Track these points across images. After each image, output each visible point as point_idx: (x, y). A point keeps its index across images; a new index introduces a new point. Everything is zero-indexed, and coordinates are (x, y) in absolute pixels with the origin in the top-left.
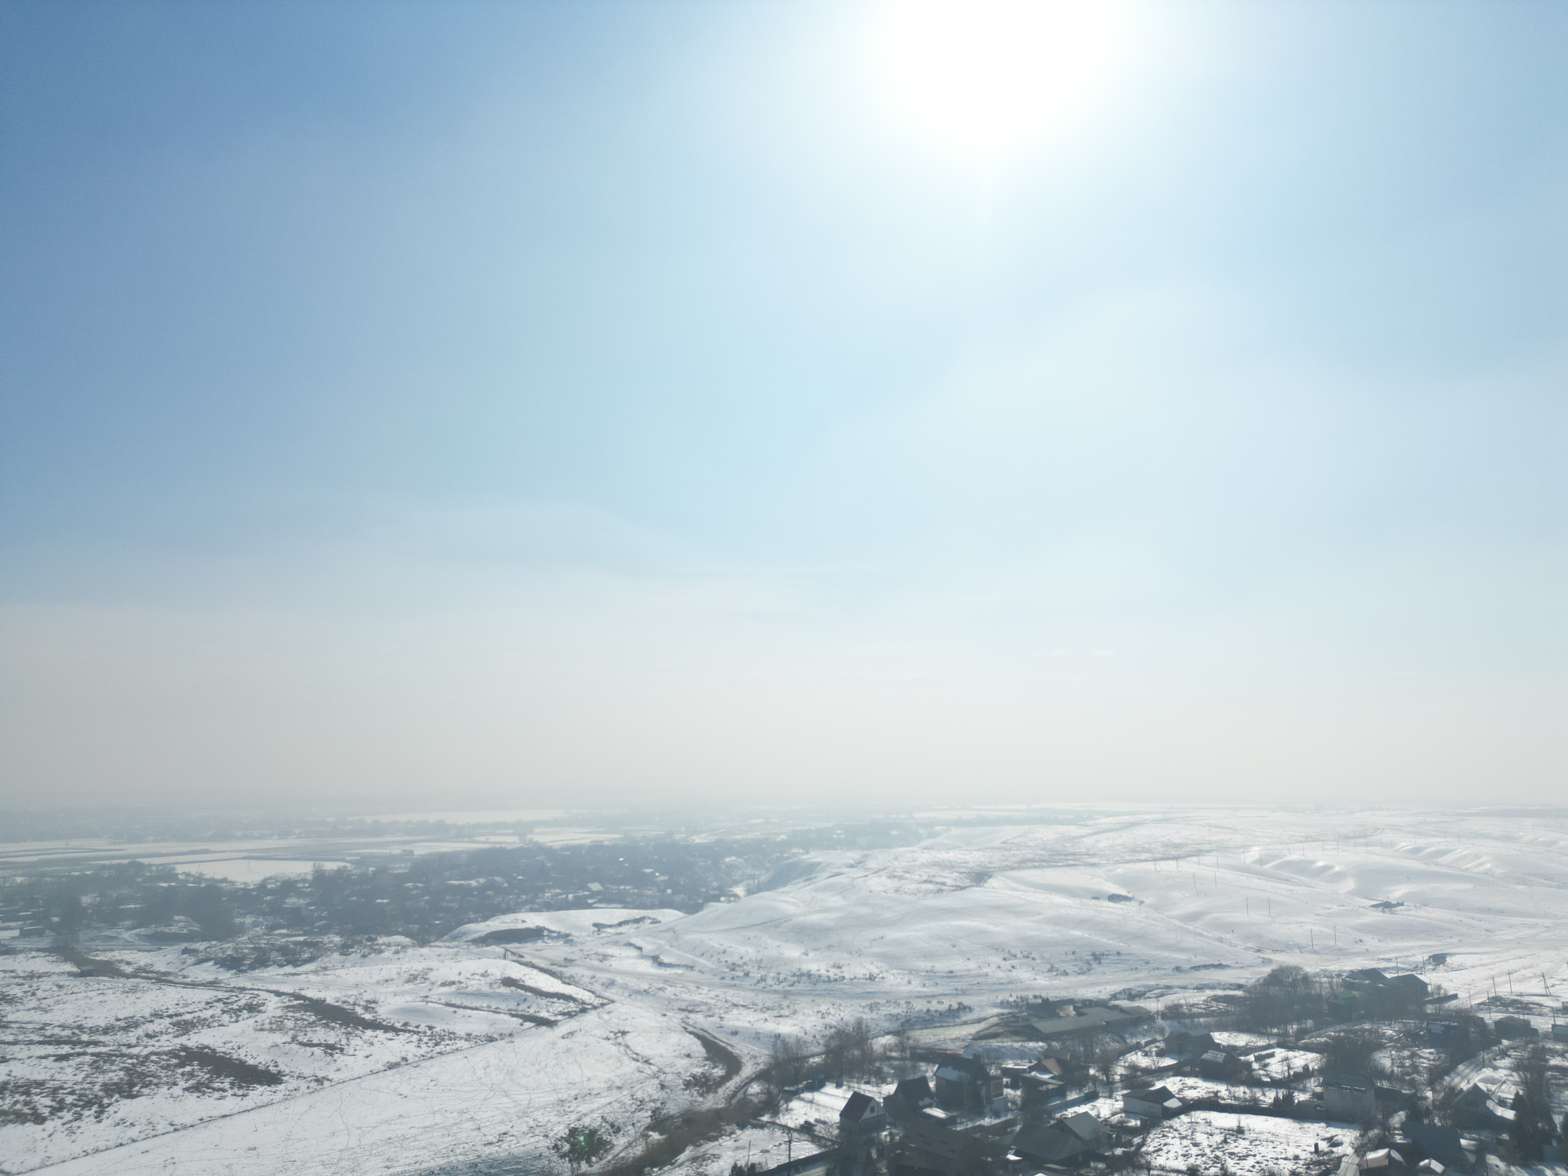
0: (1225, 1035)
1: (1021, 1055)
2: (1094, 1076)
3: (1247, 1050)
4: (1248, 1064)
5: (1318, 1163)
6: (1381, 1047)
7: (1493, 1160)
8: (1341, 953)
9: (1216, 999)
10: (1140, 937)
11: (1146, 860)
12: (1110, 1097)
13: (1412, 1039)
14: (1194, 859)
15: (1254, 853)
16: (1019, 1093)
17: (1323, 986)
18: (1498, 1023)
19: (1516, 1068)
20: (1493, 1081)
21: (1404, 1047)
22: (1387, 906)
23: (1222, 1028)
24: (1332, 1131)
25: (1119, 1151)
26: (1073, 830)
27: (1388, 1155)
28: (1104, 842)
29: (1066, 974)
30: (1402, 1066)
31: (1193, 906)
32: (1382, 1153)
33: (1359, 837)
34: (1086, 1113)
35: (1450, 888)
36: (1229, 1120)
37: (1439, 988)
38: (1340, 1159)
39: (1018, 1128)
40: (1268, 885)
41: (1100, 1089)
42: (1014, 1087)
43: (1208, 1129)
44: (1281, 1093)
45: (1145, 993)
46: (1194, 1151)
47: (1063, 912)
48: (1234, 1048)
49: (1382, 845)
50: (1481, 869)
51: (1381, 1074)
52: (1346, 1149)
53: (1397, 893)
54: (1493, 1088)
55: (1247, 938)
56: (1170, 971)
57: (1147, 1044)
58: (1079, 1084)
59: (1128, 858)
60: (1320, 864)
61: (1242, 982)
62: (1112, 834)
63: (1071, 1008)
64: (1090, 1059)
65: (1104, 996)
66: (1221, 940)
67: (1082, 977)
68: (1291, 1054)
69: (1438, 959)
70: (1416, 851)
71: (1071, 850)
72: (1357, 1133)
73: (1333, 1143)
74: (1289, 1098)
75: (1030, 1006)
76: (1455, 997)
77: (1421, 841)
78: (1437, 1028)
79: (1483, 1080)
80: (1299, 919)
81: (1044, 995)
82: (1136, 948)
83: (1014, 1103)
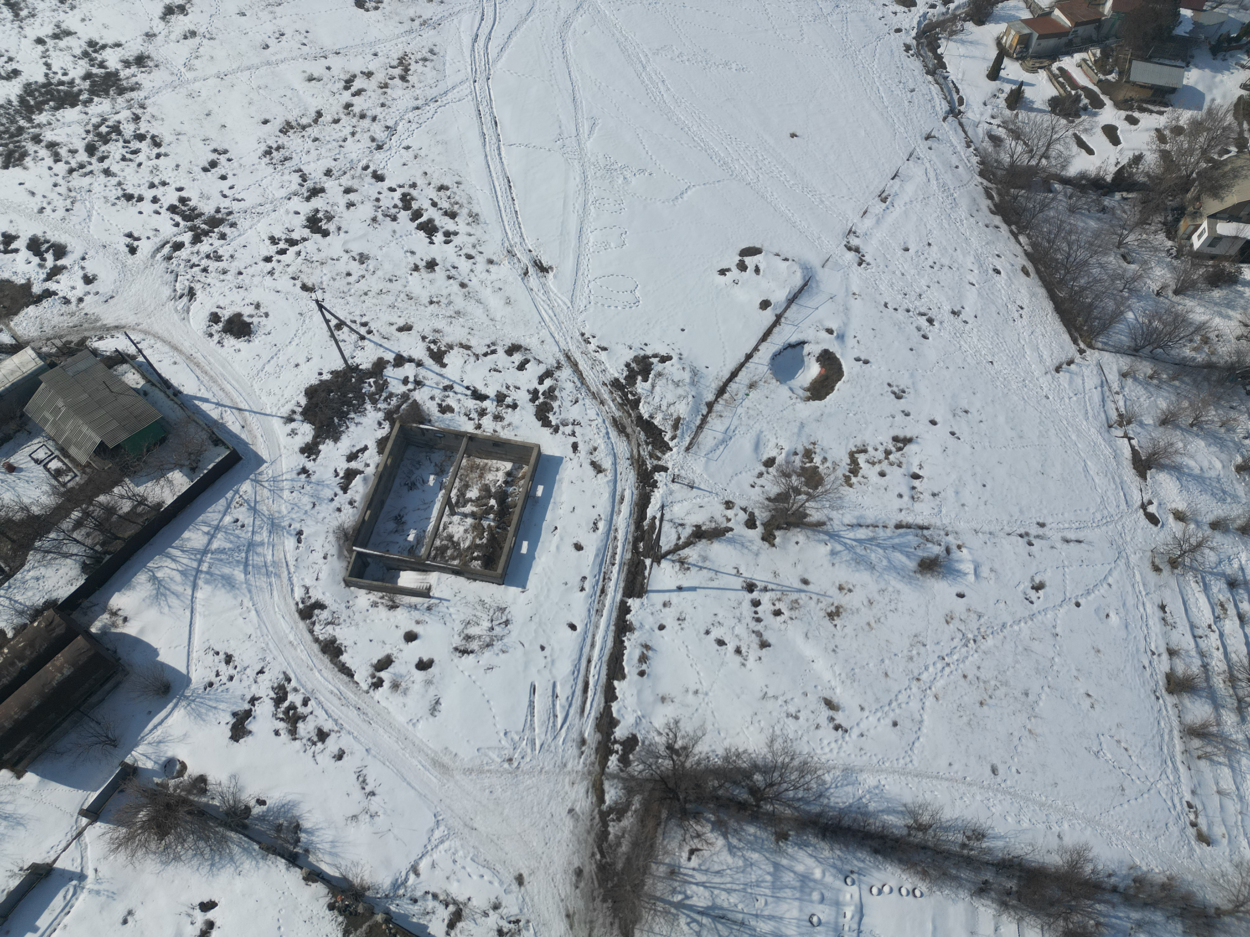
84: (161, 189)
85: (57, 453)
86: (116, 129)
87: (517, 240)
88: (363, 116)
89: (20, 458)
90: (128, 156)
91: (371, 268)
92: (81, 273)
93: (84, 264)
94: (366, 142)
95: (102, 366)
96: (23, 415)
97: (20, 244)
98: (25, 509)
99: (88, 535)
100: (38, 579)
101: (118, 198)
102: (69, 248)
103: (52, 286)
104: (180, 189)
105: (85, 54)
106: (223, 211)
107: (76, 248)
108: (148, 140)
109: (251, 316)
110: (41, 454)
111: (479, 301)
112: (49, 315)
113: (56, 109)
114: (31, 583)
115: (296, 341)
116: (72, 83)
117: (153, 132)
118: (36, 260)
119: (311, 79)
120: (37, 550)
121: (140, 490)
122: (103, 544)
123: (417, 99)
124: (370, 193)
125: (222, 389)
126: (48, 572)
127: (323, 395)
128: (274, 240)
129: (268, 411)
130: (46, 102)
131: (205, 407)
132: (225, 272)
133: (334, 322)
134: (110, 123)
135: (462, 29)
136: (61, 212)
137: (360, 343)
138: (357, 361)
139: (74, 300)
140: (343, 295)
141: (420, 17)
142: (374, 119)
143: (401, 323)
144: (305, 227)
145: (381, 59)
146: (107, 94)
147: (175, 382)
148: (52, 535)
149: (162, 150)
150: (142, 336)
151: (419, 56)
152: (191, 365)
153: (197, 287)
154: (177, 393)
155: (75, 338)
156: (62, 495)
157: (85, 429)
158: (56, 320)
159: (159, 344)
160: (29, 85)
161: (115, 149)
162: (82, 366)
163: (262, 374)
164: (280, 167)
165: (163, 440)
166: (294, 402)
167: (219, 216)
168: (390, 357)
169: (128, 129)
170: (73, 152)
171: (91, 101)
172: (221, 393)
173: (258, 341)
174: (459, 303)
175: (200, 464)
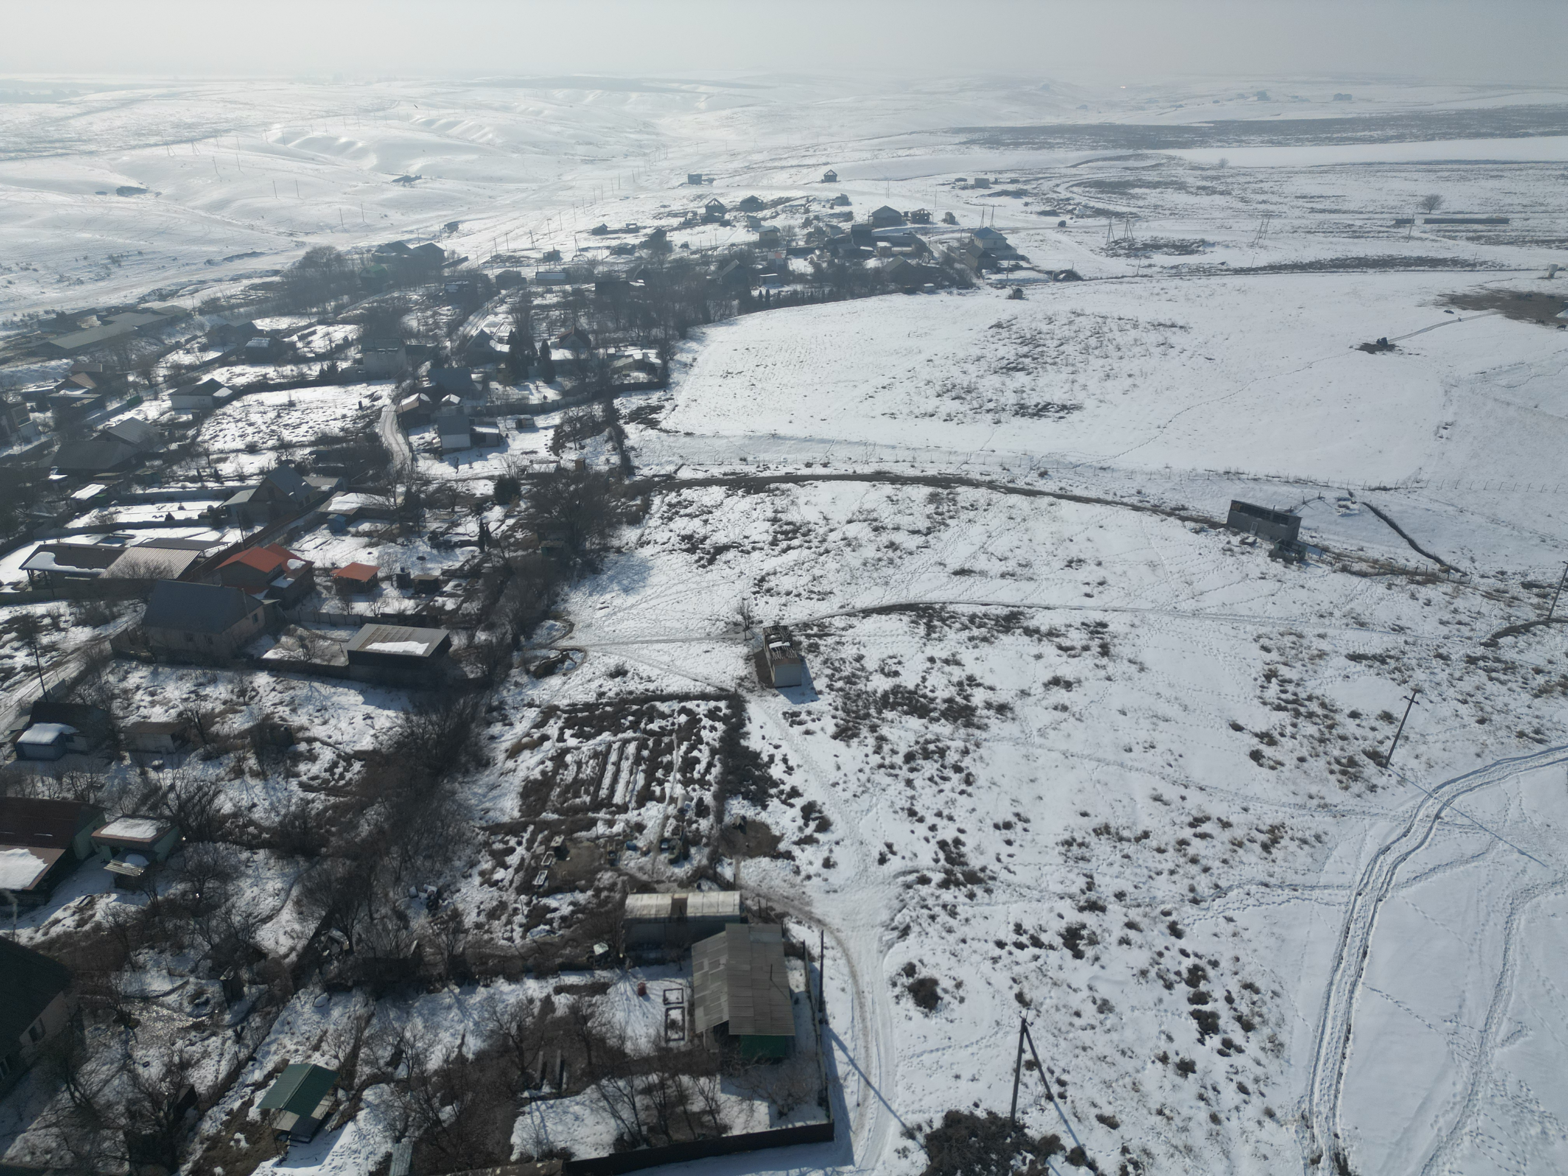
0: (267, 320)
1: (44, 376)
2: (134, 382)
3: (290, 332)
4: (293, 344)
5: (363, 417)
6: (408, 311)
7: (494, 385)
8: (369, 229)
9: (254, 287)
10: (160, 233)
11: (156, 145)
12: (156, 399)
13: (434, 300)
14: (212, 140)
15: (276, 131)
16: (49, 414)
17: (355, 263)
18: (498, 277)
19: (510, 312)
20: (494, 325)
21: (427, 309)
22: (407, 180)
23: (263, 314)
24: (373, 389)
25: (174, 446)
26: (54, 110)
27: (419, 399)
28: (98, 124)
29: (80, 282)
30: (426, 324)
31: (216, 194)
32: (413, 397)
33: (378, 110)
34: (132, 420)
35: (461, 159)
36: (281, 397)
37: (453, 252)
38: (380, 410)
39: (56, 448)
40: (293, 165)
41: (142, 394)
42: (42, 409)
43: (262, 409)
44: (326, 365)
45: (177, 291)
46: (250, 430)
47: (62, 212)
48: (278, 332)
49: (400, 118)
50: (485, 139)
51: (411, 334)
52: (386, 401)
53: (415, 166)
54: (494, 330)
55: (279, 223)
56: (202, 266)
57: (188, 341)
58: (118, 394)
59: (133, 143)
60: (343, 140)
61: (278, 267)
62: (107, 114)
63: (95, 318)
64: (127, 366)
65: (131, 300)
66: (252, 227)
67: (101, 284)
68: (331, 329)
69: (452, 227)
70: (429, 123)
71: (56, 136)
72: (393, 386)
73: (374, 398)
74: (333, 367)
75: (42, 323)
76: (466, 259)
77: (434, 113)
78: (453, 288)
79: (488, 326)
80: (328, 199)
81: (58, 308)
82: (160, 245)
83: (45, 425)
84: (945, 821)
85: (686, 1005)
86: (942, 752)
87: (1325, 1110)
88: (1194, 861)
89: (655, 988)
90: (936, 779)
91: (1108, 1024)
92: (826, 854)
93: (836, 849)
94: (1182, 886)
95: (781, 949)
96: (688, 949)
97: (799, 802)
98: (622, 1038)
99: (647, 1108)
100: (577, 1118)
101: (903, 809)
102: (833, 828)
103: (796, 851)
104: (961, 831)
105: (960, 684)
106: (988, 872)
107: (839, 829)
108: (963, 775)
109: (946, 991)
110: (673, 997)
111: (1226, 1154)
112: (774, 874)
113: (906, 713)
114: (569, 1118)
115: (974, 1048)
116: (933, 700)
117: (972, 770)
118: (800, 822)
119: (1157, 799)
120: (600, 1088)
121: (722, 1097)
122: (651, 1129)
123: (1271, 876)
124: (1156, 942)
125: (867, 1048)
126: (590, 1119)
127: (964, 1132)
128: (1019, 929)
129: (894, 1107)
130: (902, 705)
131: (838, 1054)
132: (950, 931)
133: (1028, 1056)
134: (940, 745)
135: (1371, 833)
136: (848, 795)
137: (1043, 1101)
138: (1027, 1120)
139: (803, 873)
140: (1058, 1032)
141: (1322, 798)
142: (1206, 870)
143: (1108, 1111)
144: (1061, 935)
145: (1250, 817)
146: (955, 720)
147: (830, 1008)
148: (621, 1083)
149: (969, 789)
150: (834, 944)
151: (1300, 835)
152: (856, 1002)
153: (915, 929)
154: (824, 1021)
155: (779, 908)
156: (659, 1049)
157: (724, 999)
158: (777, 882)
159: (842, 962)
160: (899, 686)
161: (930, 768)
162: (766, 937)
163: (915, 1060)
164: (1071, 863)
165: (777, 1061)
166: (927, 1116)
167: (982, 875)
168: (1069, 1143)
169: (952, 757)
170: (894, 752)
171: (937, 720)
172: (863, 1051)
173: (936, 1021)
174: (1198, 1137)
175: (791, 1114)
